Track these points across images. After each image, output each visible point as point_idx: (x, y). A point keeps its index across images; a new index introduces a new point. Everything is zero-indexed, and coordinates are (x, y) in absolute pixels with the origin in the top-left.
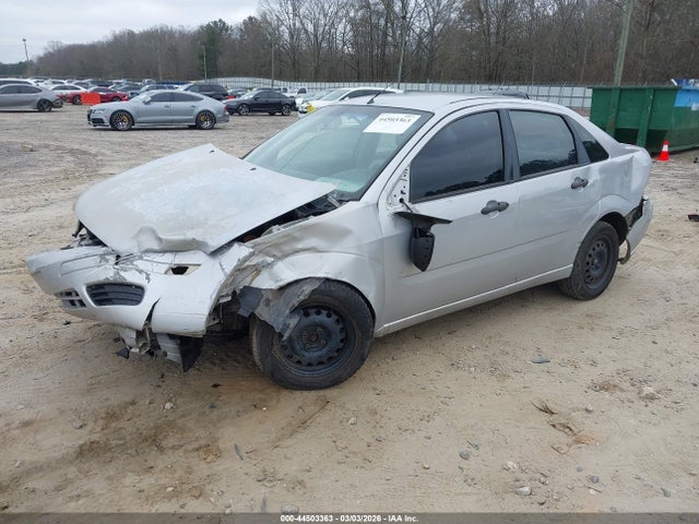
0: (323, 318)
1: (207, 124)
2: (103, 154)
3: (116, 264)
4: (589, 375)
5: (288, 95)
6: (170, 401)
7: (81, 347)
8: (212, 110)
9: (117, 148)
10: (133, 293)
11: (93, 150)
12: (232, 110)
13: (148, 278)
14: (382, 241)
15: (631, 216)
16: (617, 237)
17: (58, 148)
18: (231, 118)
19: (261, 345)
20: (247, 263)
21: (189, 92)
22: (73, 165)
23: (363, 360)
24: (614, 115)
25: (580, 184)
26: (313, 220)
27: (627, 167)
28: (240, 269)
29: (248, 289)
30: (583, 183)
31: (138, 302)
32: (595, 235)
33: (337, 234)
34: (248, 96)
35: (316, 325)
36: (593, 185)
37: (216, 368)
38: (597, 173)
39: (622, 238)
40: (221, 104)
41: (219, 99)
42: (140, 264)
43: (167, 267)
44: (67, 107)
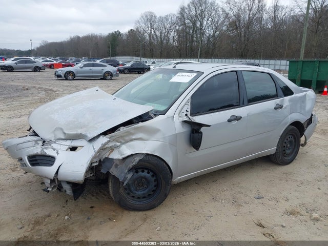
0: (145, 174)
1: (109, 77)
2: (59, 91)
3: (43, 145)
4: (285, 206)
5: (147, 64)
6: (67, 215)
7: (31, 185)
8: (111, 71)
9: (66, 88)
10: (50, 160)
11: (55, 89)
12: (121, 71)
13: (57, 153)
14: (176, 135)
15: (306, 123)
16: (299, 134)
17: (39, 88)
18: (120, 75)
19: (113, 187)
20: (107, 146)
21: (101, 63)
22: (44, 96)
23: (166, 196)
24: (300, 73)
25: (278, 107)
26: (141, 124)
27: (303, 99)
28: (103, 149)
29: (107, 159)
30: (281, 107)
31: (52, 165)
32: (287, 132)
33: (153, 132)
34: (128, 65)
35: (142, 177)
36: (285, 108)
37: (93, 198)
38: (288, 102)
39: (302, 134)
40: (115, 69)
41: (115, 66)
42: (54, 145)
43: (67, 147)
44: (47, 70)
